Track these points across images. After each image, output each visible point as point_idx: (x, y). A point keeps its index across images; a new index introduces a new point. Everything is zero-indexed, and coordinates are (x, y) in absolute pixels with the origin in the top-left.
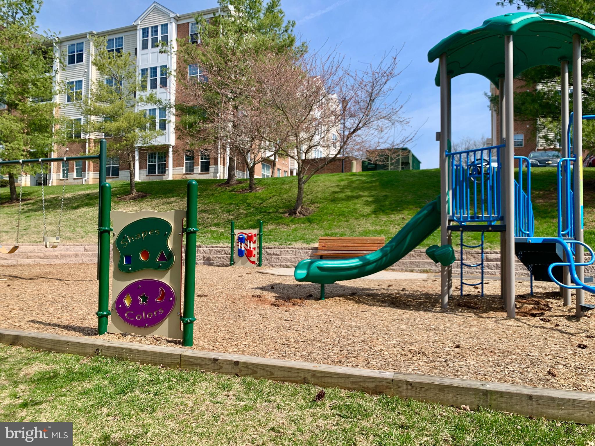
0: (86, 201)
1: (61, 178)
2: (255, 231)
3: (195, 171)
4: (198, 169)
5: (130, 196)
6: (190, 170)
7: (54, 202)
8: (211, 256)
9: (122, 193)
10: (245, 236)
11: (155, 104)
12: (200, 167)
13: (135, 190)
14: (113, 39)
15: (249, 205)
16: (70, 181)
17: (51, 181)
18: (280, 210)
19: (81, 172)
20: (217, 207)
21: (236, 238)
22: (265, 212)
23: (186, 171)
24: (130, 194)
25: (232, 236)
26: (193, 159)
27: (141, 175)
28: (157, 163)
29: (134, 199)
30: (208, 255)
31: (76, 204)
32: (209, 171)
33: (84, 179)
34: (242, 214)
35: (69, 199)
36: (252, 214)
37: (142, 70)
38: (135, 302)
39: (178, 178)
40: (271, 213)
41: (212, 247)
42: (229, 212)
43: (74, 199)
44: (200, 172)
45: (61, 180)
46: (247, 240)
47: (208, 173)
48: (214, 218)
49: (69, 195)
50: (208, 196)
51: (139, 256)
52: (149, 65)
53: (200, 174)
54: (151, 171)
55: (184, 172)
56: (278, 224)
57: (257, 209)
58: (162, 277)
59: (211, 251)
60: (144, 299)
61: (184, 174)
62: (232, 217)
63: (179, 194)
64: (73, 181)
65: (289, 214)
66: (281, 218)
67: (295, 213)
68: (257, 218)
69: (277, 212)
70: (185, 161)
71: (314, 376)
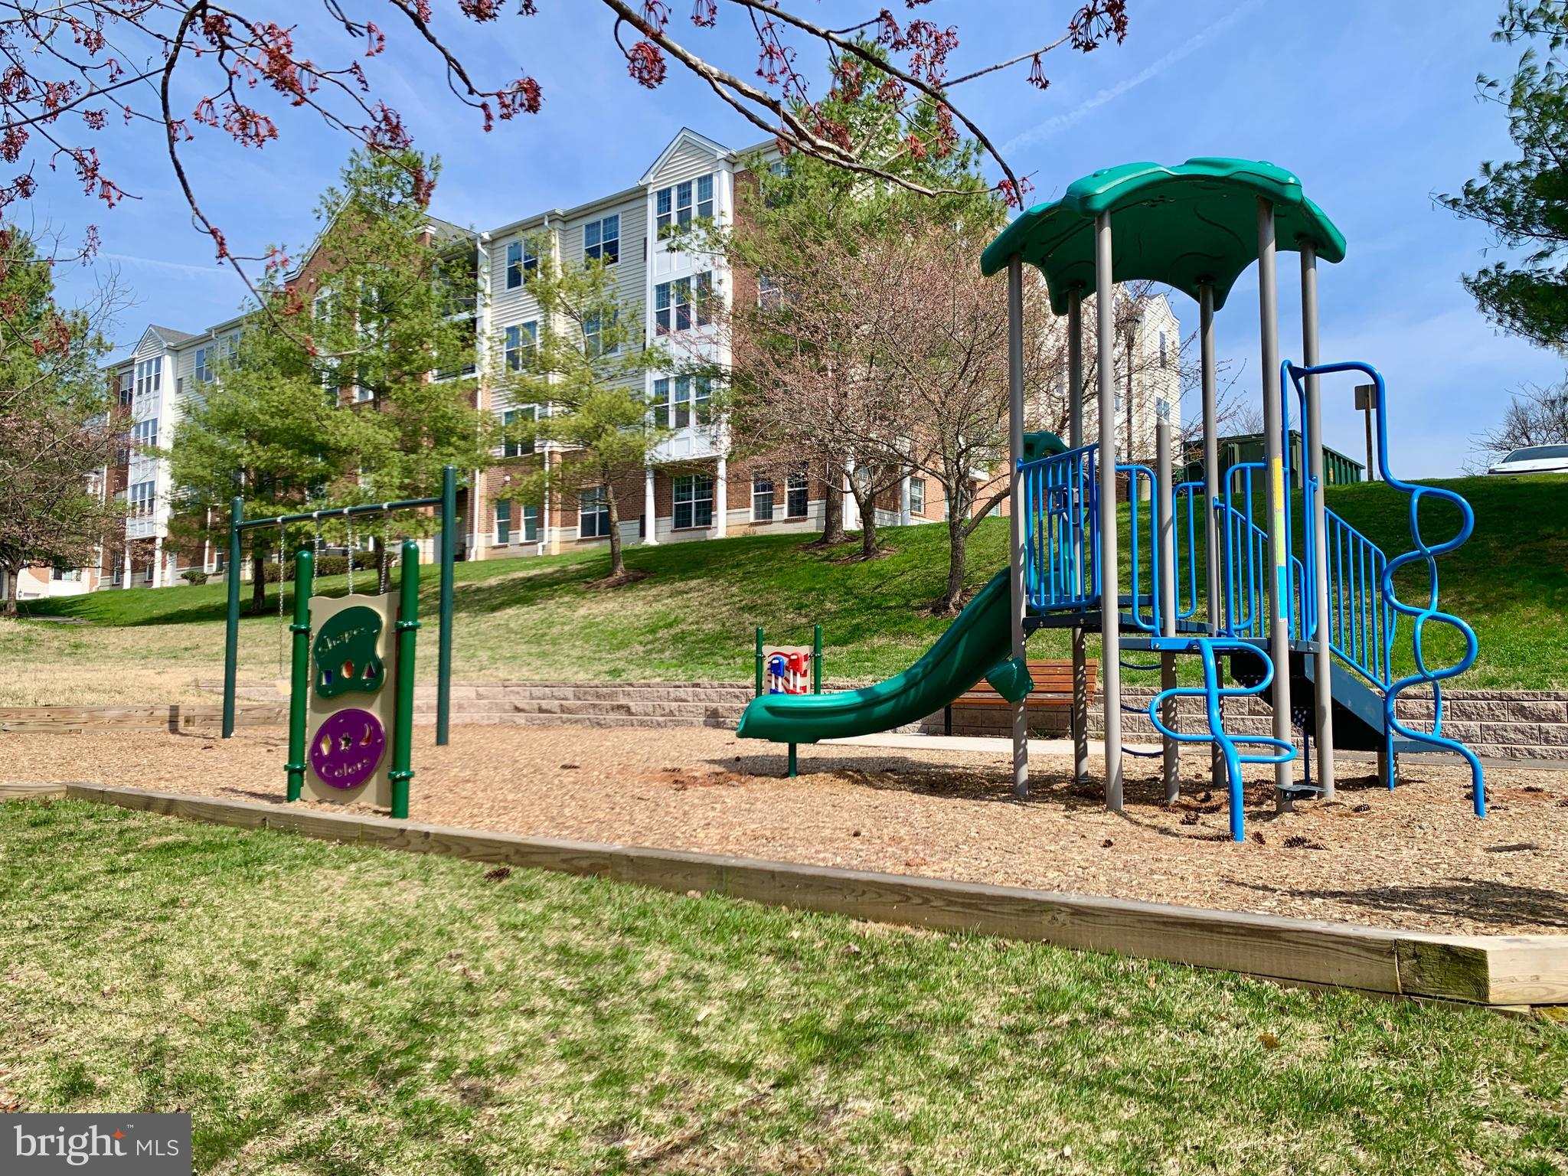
0: (522, 593)
1: (495, 542)
2: (805, 650)
3: (776, 516)
4: (781, 511)
5: (611, 579)
6: (765, 513)
7: (460, 597)
8: (721, 706)
9: (599, 573)
10: (785, 660)
11: (659, 368)
12: (786, 506)
13: (621, 566)
14: (598, 223)
15: (849, 591)
16: (512, 550)
17: (473, 551)
18: (915, 603)
19: (535, 528)
20: (778, 599)
21: (766, 665)
22: (878, 607)
23: (757, 516)
24: (610, 575)
25: (760, 659)
26: (771, 488)
27: (661, 529)
28: (693, 501)
29: (617, 586)
30: (714, 705)
31: (499, 601)
32: (771, 516)
33: (540, 545)
34: (828, 612)
35: (490, 588)
36: (849, 612)
37: (658, 287)
38: (335, 746)
39: (737, 533)
40: (890, 608)
41: (723, 686)
42: (800, 607)
43: (501, 588)
44: (786, 516)
45: (495, 548)
46: (788, 669)
47: (805, 520)
48: (765, 624)
49: (493, 581)
50: (769, 574)
51: (340, 671)
52: (672, 276)
53: (786, 521)
54: (682, 520)
55: (752, 520)
56: (897, 635)
57: (863, 600)
58: (370, 705)
59: (721, 695)
60: (347, 740)
61: (752, 524)
62: (804, 620)
63: (711, 570)
64: (518, 549)
65: (933, 611)
66: (909, 619)
67: (947, 608)
68: (855, 622)
69: (907, 605)
70: (753, 493)
71: (517, 852)
